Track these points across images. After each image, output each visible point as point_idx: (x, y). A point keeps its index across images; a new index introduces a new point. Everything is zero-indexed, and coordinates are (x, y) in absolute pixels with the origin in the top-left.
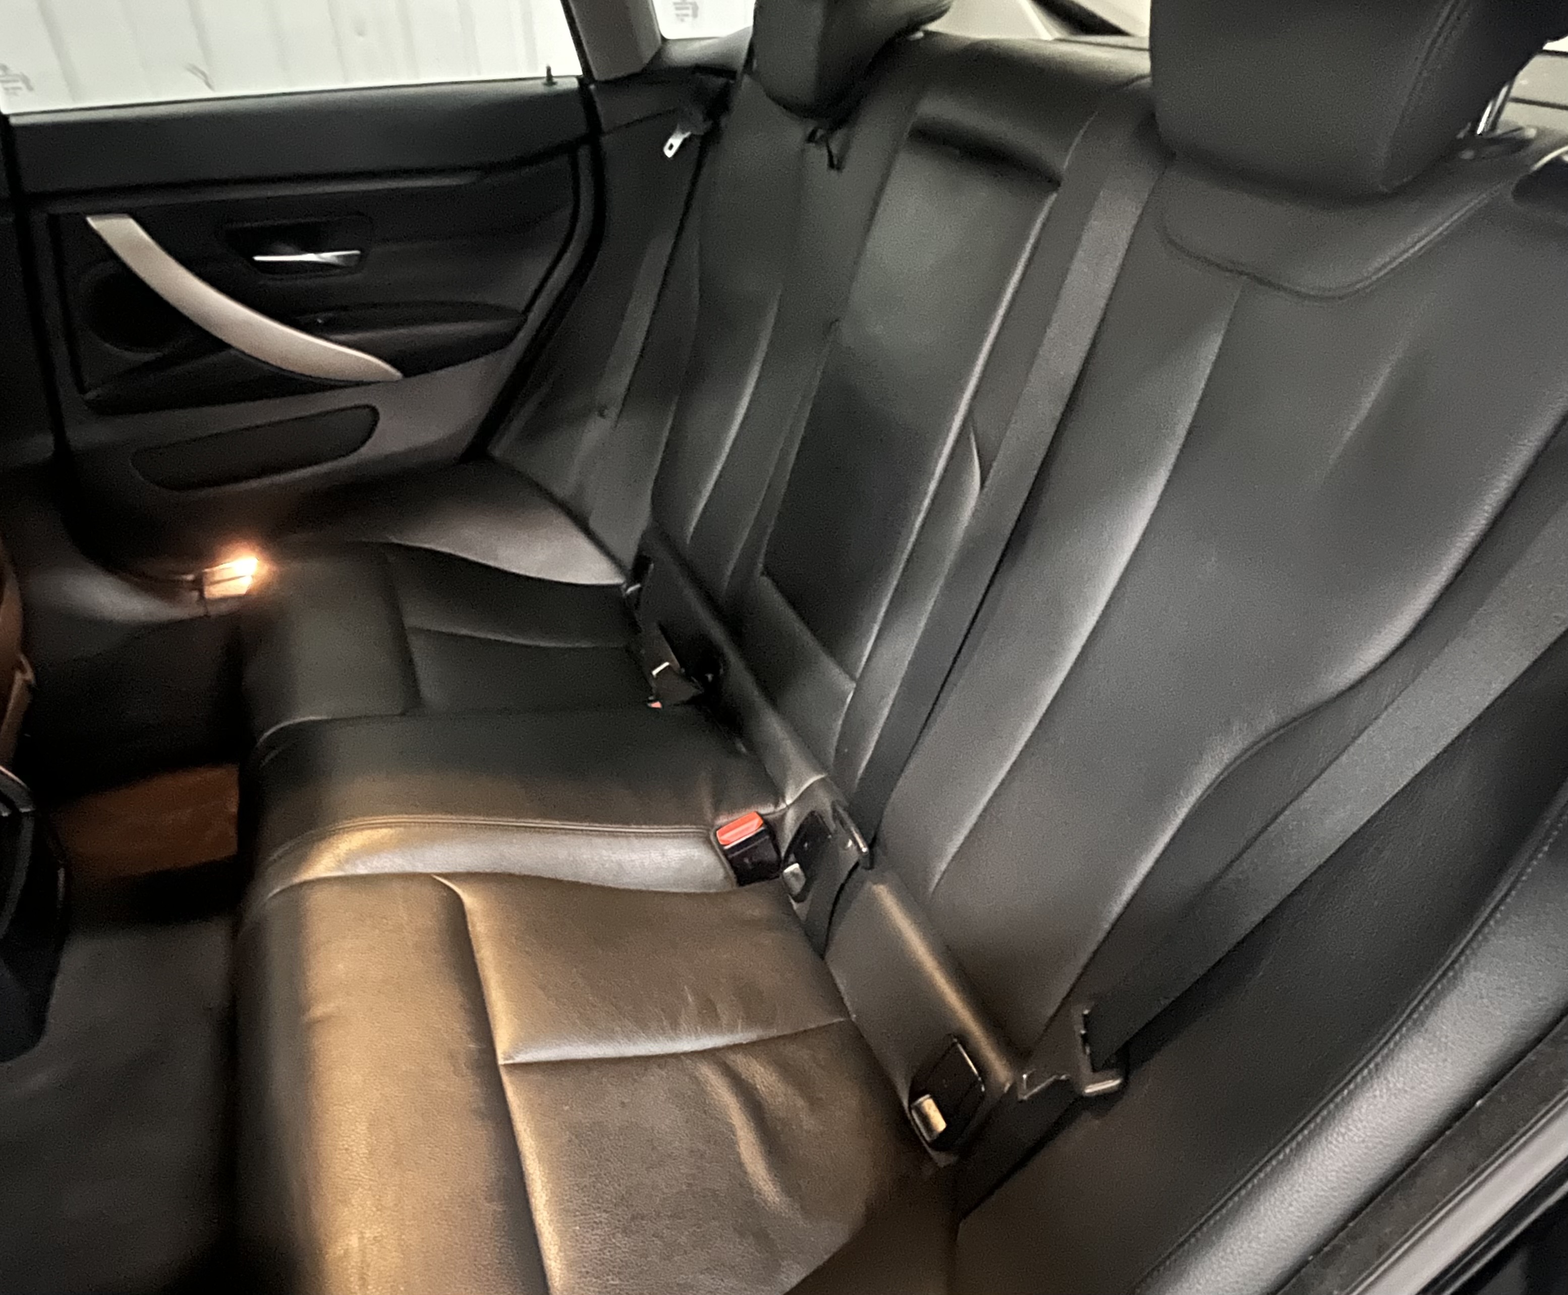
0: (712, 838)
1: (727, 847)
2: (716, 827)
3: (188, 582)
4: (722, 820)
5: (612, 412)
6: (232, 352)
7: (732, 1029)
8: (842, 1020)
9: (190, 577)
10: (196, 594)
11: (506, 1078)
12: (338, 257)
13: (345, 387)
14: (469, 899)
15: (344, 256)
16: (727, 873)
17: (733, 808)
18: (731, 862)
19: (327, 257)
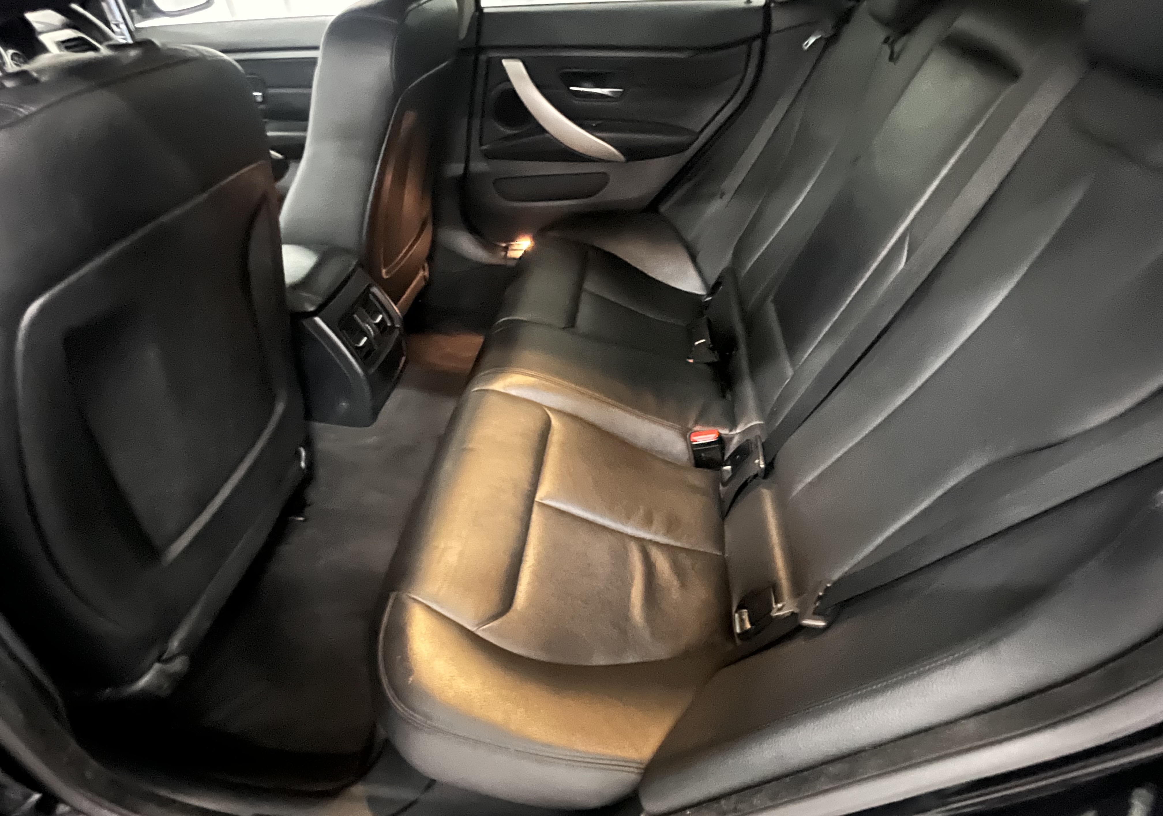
0: (688, 436)
1: (694, 443)
2: (693, 431)
3: (502, 247)
4: (697, 428)
5: (727, 198)
6: (547, 135)
7: (656, 533)
8: (718, 554)
9: (504, 245)
10: (503, 253)
11: (536, 509)
12: (611, 91)
13: (597, 161)
14: (555, 422)
15: (613, 91)
16: (690, 457)
17: (707, 424)
18: (694, 451)
19: (605, 91)
